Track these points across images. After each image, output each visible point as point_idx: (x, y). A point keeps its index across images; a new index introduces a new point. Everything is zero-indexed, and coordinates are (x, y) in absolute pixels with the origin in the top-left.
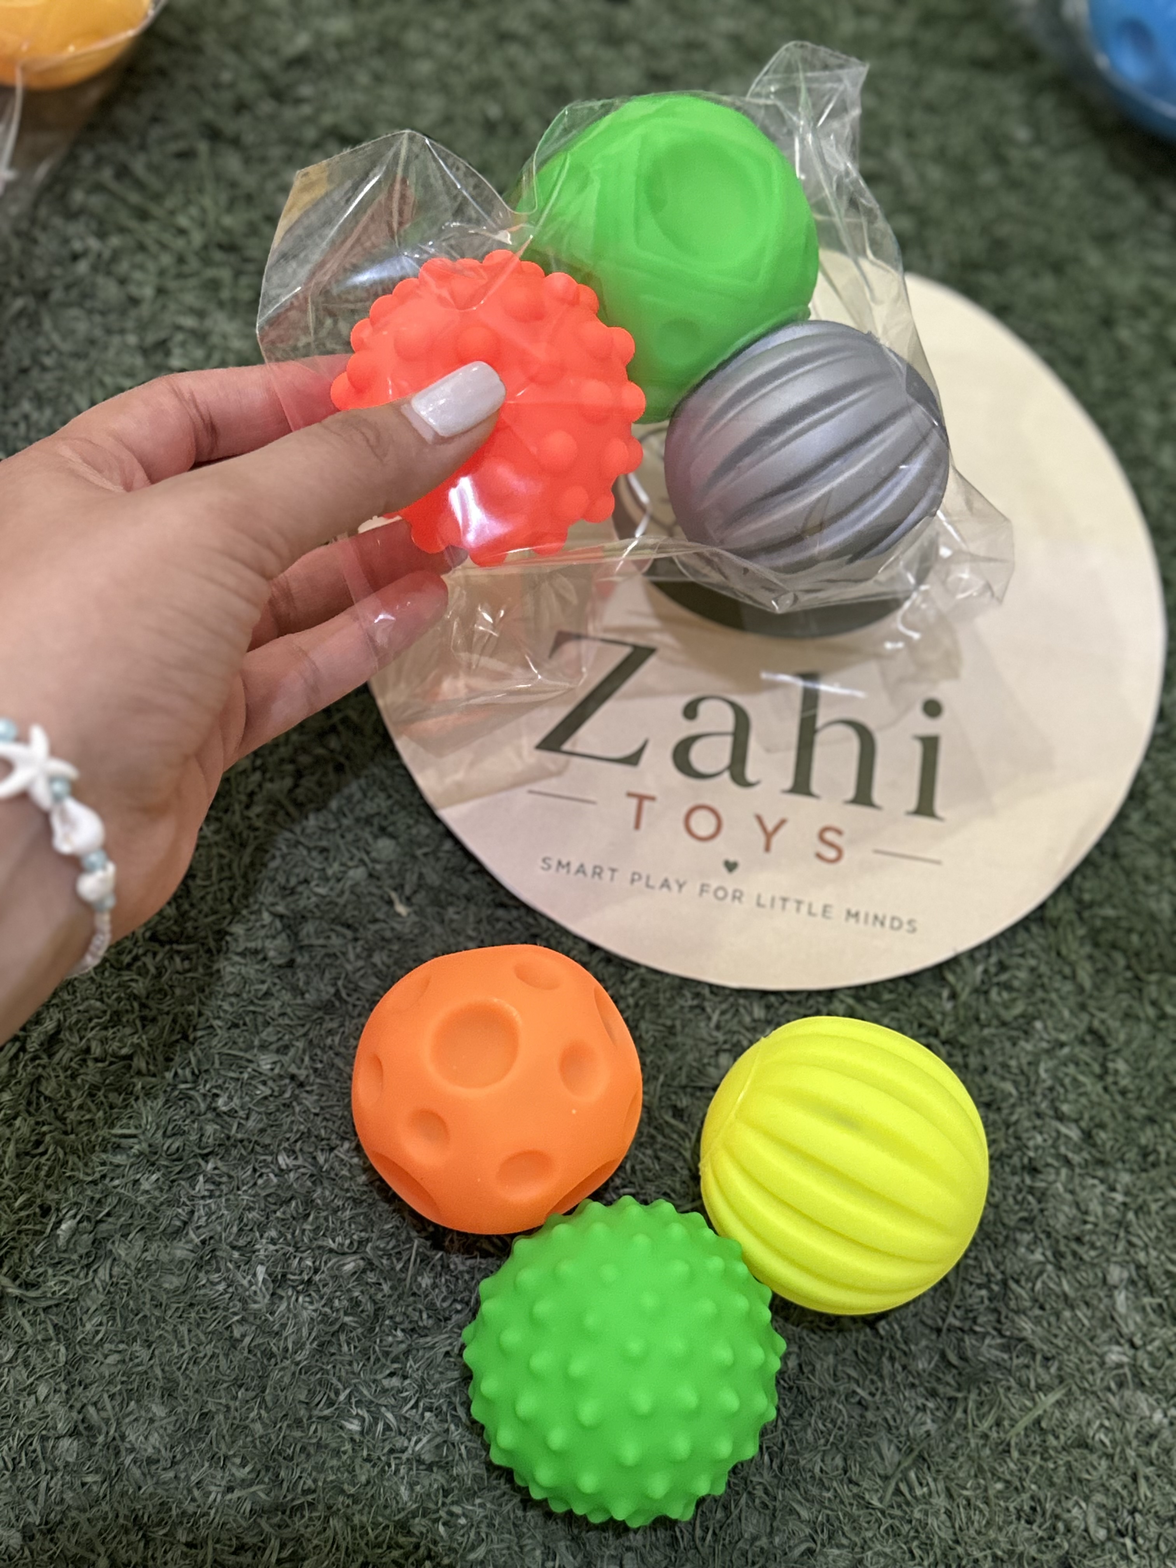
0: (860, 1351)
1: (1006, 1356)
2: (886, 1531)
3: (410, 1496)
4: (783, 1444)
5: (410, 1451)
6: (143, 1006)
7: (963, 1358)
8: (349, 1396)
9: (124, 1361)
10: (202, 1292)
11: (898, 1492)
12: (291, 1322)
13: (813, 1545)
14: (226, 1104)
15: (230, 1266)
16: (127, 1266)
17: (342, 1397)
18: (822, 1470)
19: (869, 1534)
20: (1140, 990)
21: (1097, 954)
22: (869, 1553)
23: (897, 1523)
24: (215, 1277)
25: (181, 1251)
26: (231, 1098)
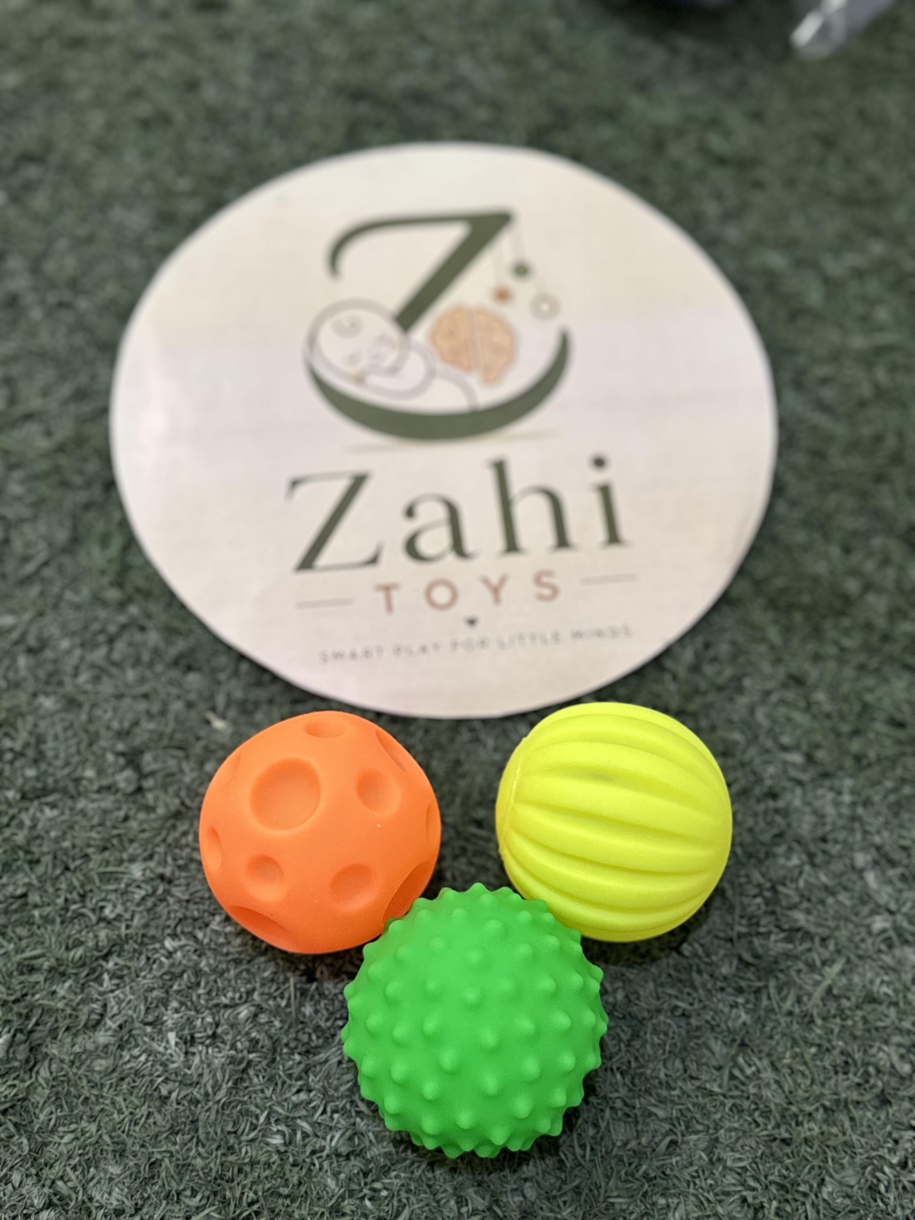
0: (673, 972)
1: (790, 946)
2: (731, 1109)
3: (337, 1185)
4: (629, 1062)
5: (328, 1148)
6: (27, 852)
7: (757, 956)
8: (268, 1117)
9: (77, 1138)
10: (128, 1066)
11: (732, 1077)
12: (206, 1071)
13: (673, 1137)
14: (112, 912)
15: (146, 1039)
16: (62, 1061)
17: (262, 1119)
18: (666, 1075)
19: (718, 1116)
20: (821, 636)
21: (779, 616)
22: (722, 1132)
23: (738, 1101)
24: (136, 1052)
25: (102, 1037)
26: (115, 906)
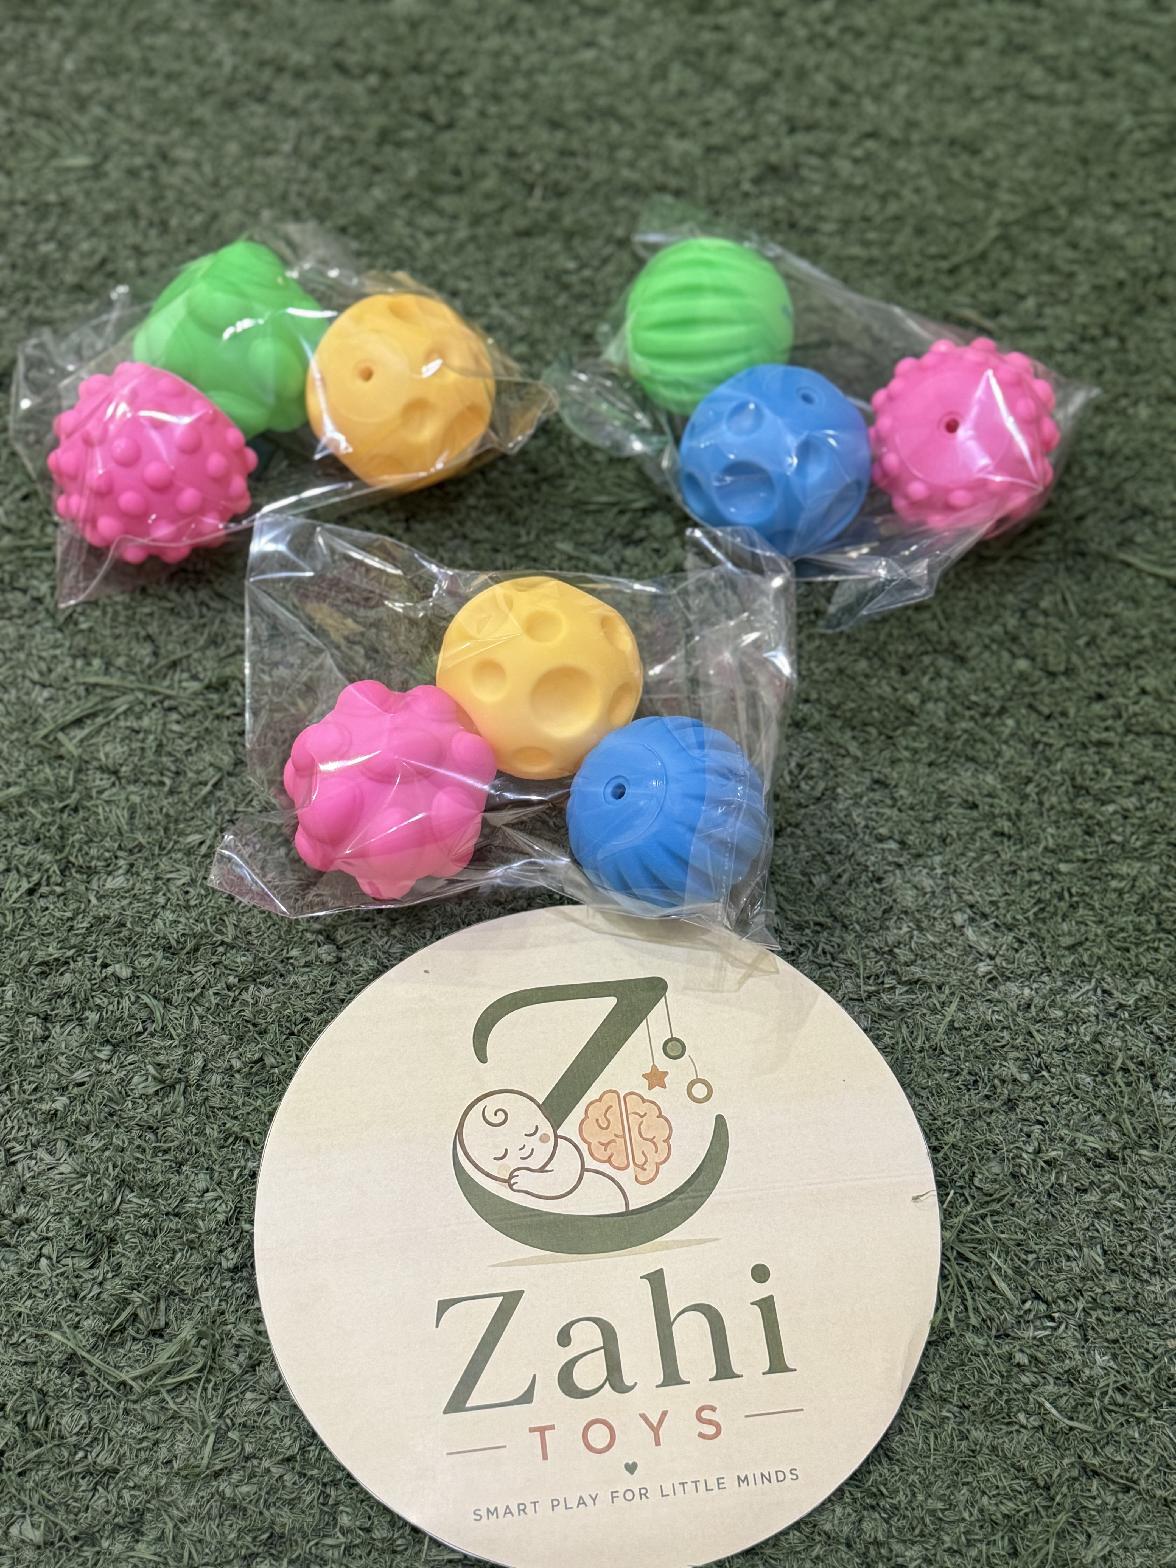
1: (913, 996)
7: (888, 1009)
21: (856, 733)
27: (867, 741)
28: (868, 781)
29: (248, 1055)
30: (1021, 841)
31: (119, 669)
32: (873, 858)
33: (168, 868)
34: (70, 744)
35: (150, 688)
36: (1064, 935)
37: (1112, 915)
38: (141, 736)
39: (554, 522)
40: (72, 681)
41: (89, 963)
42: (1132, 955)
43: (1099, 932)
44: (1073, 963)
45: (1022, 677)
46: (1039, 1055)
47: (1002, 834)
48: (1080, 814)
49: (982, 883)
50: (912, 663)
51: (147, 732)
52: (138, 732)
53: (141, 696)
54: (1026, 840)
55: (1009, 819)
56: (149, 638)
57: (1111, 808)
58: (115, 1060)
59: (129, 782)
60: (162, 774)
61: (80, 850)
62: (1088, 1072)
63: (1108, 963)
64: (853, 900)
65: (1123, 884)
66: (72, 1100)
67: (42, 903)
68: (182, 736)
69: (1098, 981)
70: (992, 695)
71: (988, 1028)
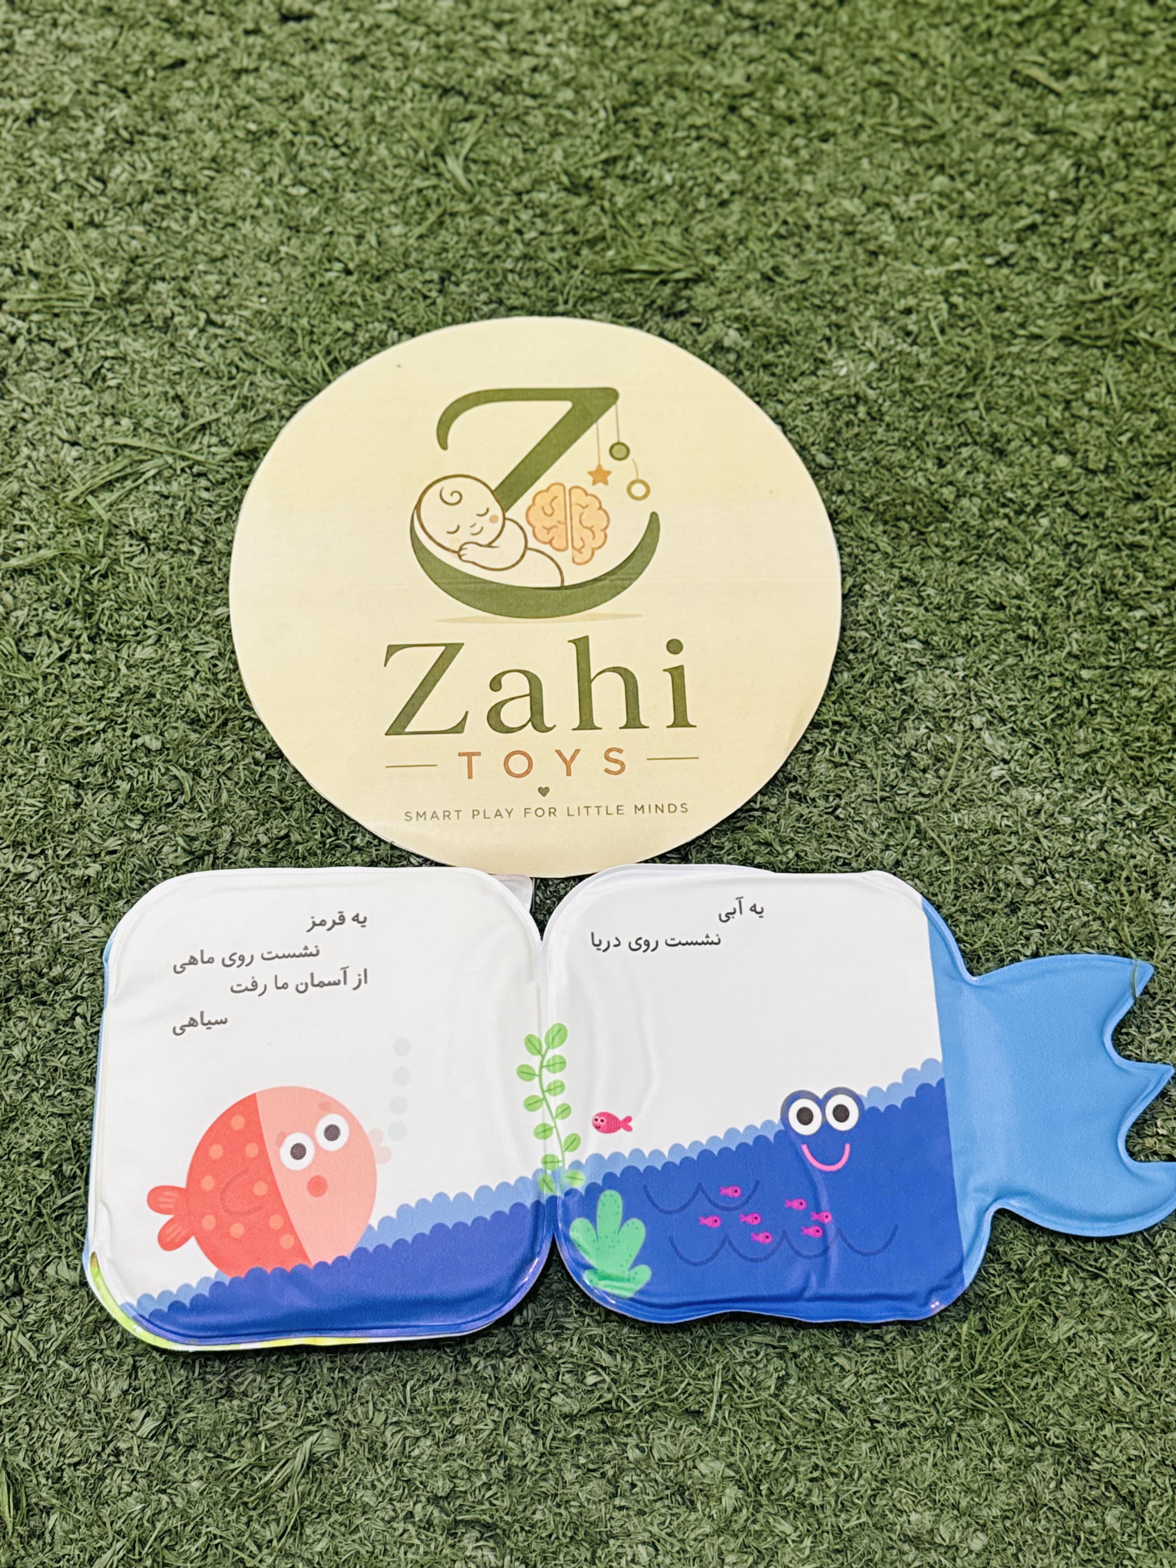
20: (925, 540)
21: (888, 528)
27: (898, 536)
28: (896, 579)
29: (275, 831)
30: (1046, 644)
31: (148, 430)
32: (896, 658)
33: (198, 641)
34: (99, 508)
35: (179, 452)
36: (1078, 742)
37: (1128, 723)
38: (170, 501)
39: (594, 290)
40: (101, 441)
41: (119, 732)
42: (1145, 765)
43: (1115, 740)
44: (1086, 771)
45: (1062, 474)
46: (1044, 861)
47: (1027, 638)
48: (1108, 619)
49: (1003, 687)
50: (951, 454)
51: (177, 498)
52: (167, 497)
53: (170, 460)
54: (1051, 643)
55: (1036, 623)
56: (177, 398)
57: (1138, 614)
58: (145, 828)
59: (158, 549)
60: (191, 543)
61: (111, 617)
62: (1091, 880)
63: (1121, 773)
64: (873, 701)
65: (1143, 692)
66: (104, 867)
67: (74, 669)
68: (211, 504)
69: (1109, 790)
70: (1028, 492)
71: (997, 832)
